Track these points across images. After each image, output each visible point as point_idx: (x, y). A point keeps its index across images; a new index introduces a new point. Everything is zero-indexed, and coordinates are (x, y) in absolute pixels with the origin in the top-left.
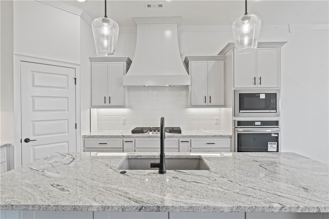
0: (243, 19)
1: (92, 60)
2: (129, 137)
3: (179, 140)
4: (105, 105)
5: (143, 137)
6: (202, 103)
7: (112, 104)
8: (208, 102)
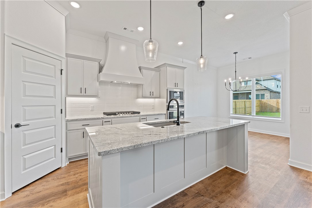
0: (201, 58)
2: (107, 118)
3: (140, 118)
5: (117, 117)
6: (149, 96)
7: (87, 94)
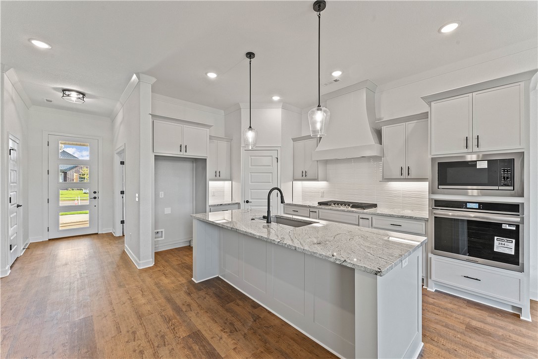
1: (294, 140)
2: (314, 207)
3: (359, 216)
4: (302, 178)
5: (337, 210)
6: (399, 176)
7: (307, 178)
8: (406, 175)
